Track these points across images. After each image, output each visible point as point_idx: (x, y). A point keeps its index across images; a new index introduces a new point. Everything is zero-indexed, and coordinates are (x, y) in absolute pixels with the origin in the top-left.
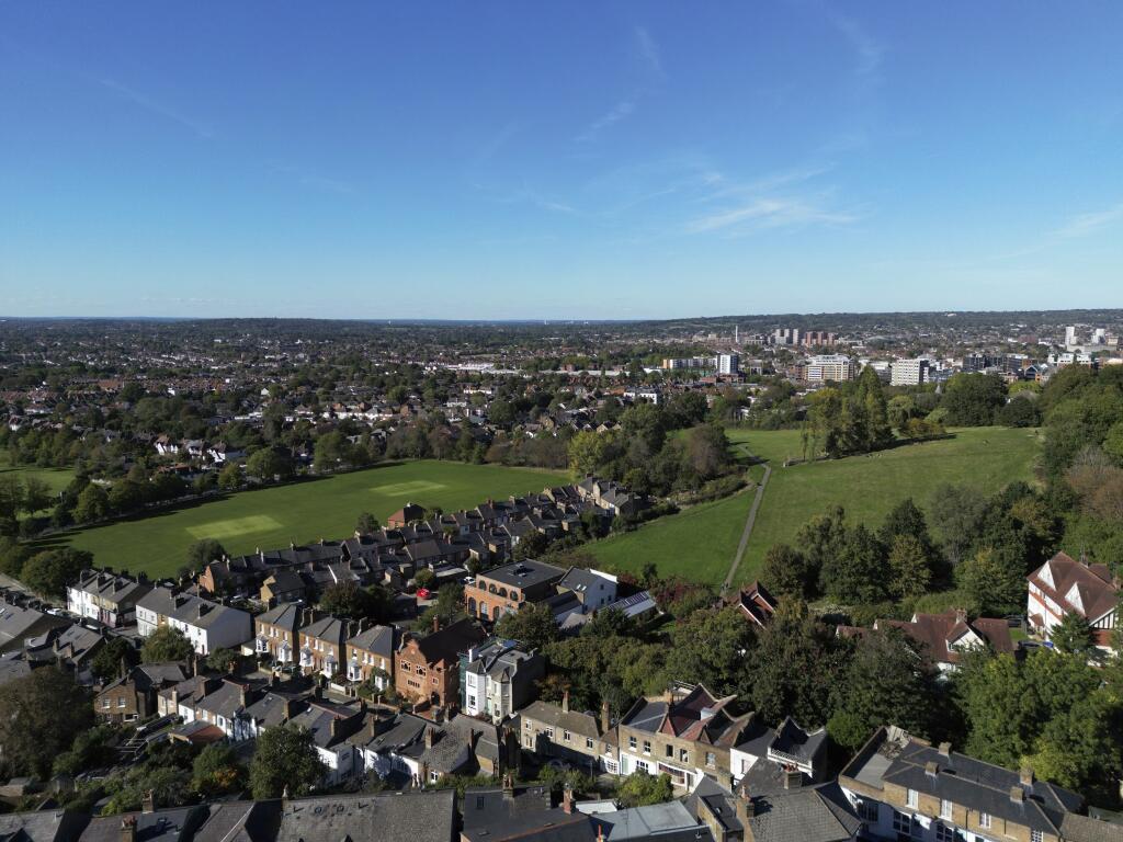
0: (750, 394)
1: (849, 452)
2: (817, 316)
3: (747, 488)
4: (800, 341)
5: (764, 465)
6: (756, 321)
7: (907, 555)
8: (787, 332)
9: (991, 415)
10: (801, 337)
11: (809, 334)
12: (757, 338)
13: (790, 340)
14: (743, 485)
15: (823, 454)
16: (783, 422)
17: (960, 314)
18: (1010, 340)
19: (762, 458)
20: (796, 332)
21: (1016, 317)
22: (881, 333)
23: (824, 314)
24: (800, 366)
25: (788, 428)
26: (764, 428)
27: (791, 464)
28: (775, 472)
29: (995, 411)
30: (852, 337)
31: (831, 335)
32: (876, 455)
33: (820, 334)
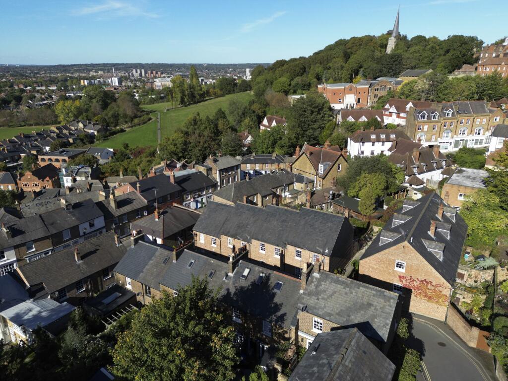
0: (134, 92)
1: (189, 105)
2: (150, 64)
3: (152, 120)
4: (145, 75)
5: (156, 112)
6: (121, 66)
7: (224, 125)
8: (138, 70)
10: (146, 73)
11: (149, 72)
12: (125, 73)
13: (141, 75)
14: (150, 119)
15: (179, 106)
16: (155, 100)
17: (208, 64)
18: (228, 75)
19: (154, 110)
20: (143, 71)
21: (229, 66)
22: (180, 72)
23: (153, 63)
24: (151, 83)
25: (158, 103)
26: (147, 104)
27: (168, 110)
28: (162, 114)
30: (168, 74)
31: (159, 73)
32: (200, 104)
33: (154, 72)
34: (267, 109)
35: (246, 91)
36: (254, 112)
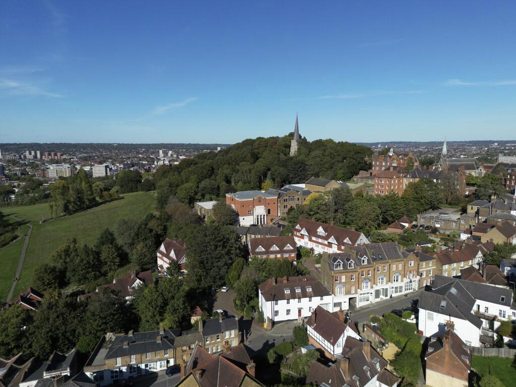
0: (14, 187)
1: (76, 211)
2: (49, 144)
3: (18, 239)
4: (41, 157)
5: (28, 224)
6: (13, 146)
7: (109, 254)
8: (33, 153)
9: (137, 187)
10: (42, 155)
11: (46, 153)
12: (15, 156)
13: (35, 157)
14: (15, 237)
15: (62, 214)
16: (37, 200)
17: (119, 144)
18: (140, 155)
19: (27, 221)
20: (38, 153)
21: (141, 146)
22: (85, 153)
23: (53, 143)
24: (43, 170)
25: (41, 203)
26: (25, 205)
27: (44, 221)
28: (36, 227)
29: (138, 185)
30: (70, 155)
31: (59, 154)
32: (89, 210)
33: (52, 154)
34: (168, 224)
35: (150, 190)
36: (151, 231)
